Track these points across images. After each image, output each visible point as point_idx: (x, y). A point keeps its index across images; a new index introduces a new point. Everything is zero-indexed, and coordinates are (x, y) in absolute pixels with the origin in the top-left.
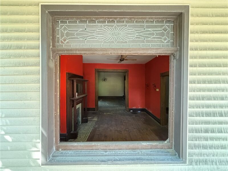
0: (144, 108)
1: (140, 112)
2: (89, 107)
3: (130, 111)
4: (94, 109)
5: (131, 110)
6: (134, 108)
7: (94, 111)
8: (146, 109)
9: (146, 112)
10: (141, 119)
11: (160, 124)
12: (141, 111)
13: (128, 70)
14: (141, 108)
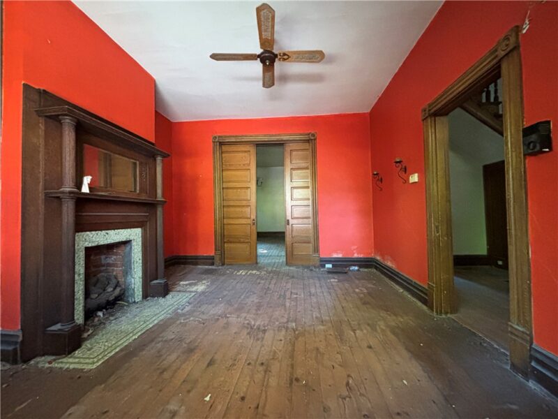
0: (372, 255)
1: (358, 270)
2: (198, 255)
3: (324, 266)
4: (212, 258)
5: (329, 261)
6: (335, 256)
7: (213, 264)
8: (378, 258)
9: (376, 268)
10: (357, 290)
11: (431, 308)
12: (360, 266)
13: (313, 135)
14: (361, 256)
